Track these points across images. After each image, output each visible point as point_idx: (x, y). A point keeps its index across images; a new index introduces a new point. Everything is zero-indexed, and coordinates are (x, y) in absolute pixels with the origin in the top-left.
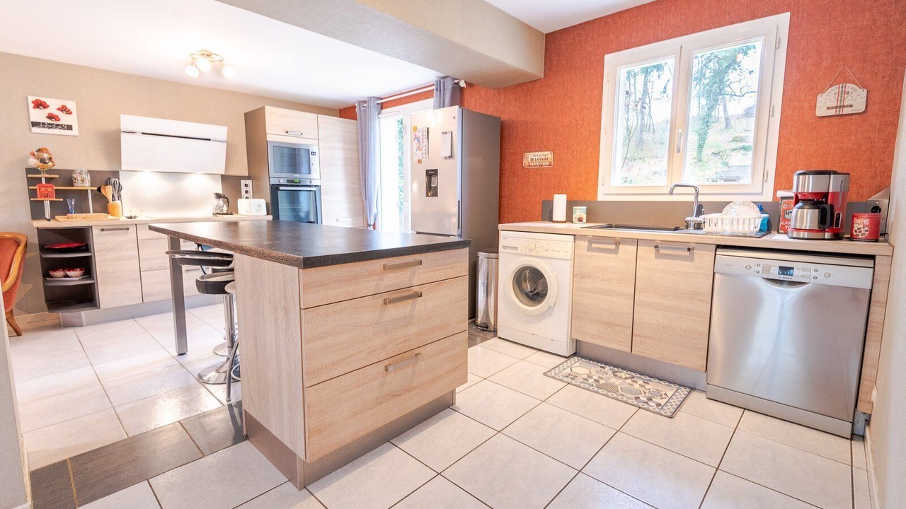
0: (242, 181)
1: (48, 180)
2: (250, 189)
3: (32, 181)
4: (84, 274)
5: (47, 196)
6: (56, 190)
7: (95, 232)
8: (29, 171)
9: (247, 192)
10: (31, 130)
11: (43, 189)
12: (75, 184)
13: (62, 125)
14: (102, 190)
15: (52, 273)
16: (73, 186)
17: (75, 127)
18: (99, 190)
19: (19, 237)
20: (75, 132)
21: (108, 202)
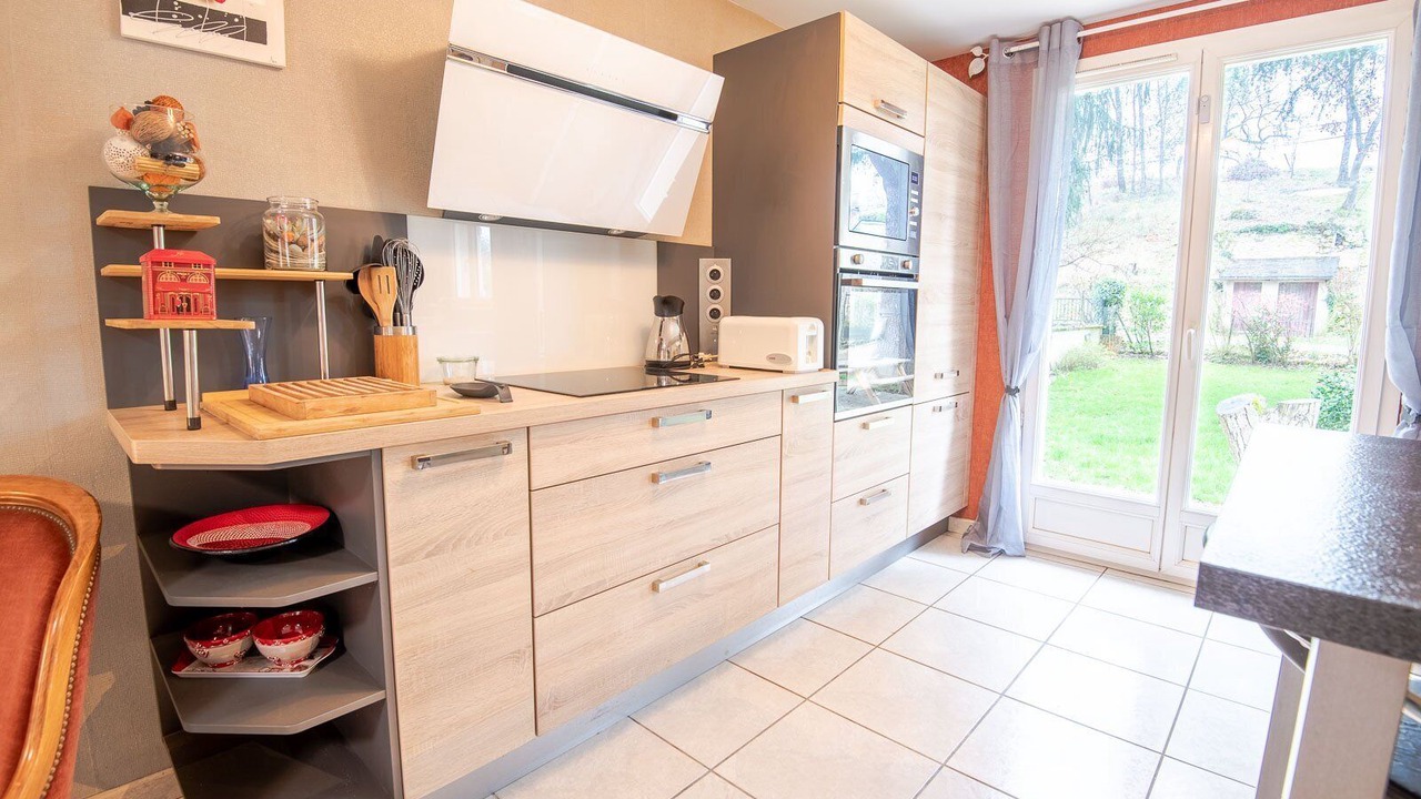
0: (703, 261)
1: (177, 237)
2: (724, 285)
3: (113, 242)
4: (322, 645)
5: (186, 308)
6: (219, 282)
7: (394, 473)
8: (101, 197)
9: (715, 294)
10: (116, 28)
11: (168, 276)
12: (271, 258)
13: (231, 17)
14: (362, 285)
15: (196, 648)
16: (262, 266)
17: (276, 31)
18: (352, 285)
19: (66, 503)
20: (274, 51)
21: (377, 329)
